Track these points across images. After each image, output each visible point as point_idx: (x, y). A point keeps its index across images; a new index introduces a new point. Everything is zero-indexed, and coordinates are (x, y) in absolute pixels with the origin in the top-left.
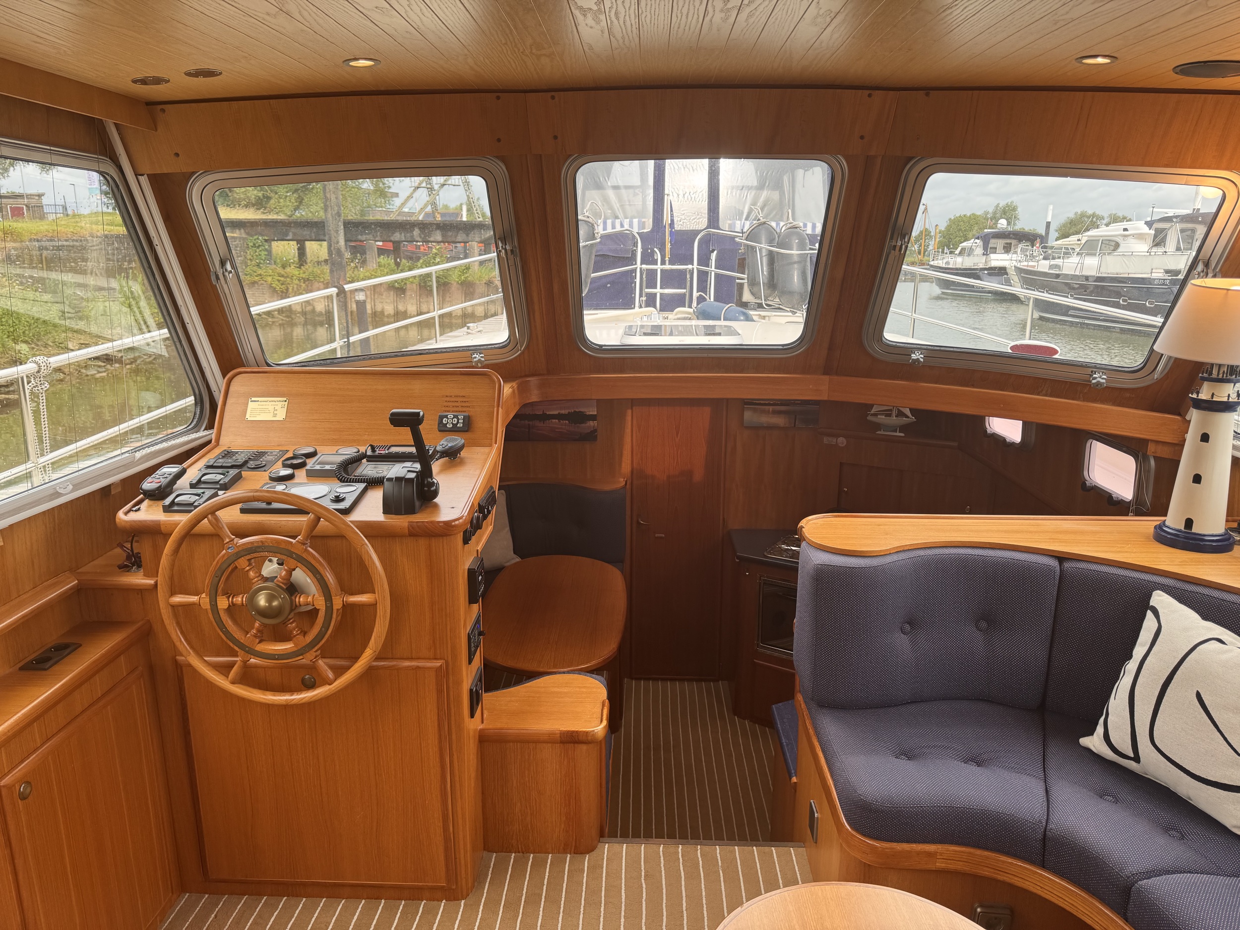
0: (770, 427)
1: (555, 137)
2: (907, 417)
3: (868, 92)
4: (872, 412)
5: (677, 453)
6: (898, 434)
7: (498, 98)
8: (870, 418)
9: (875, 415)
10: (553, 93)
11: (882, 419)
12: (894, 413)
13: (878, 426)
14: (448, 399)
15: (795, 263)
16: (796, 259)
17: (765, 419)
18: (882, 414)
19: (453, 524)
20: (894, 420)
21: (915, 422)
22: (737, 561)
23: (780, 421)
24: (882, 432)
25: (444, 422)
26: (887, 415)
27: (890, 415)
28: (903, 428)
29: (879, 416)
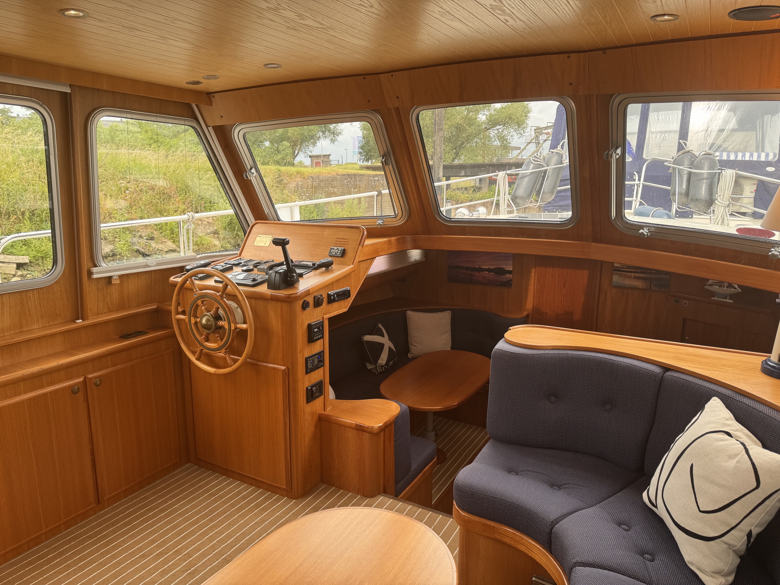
0: (632, 288)
1: (398, 97)
2: (735, 289)
4: (709, 283)
5: (564, 299)
6: (728, 300)
8: (707, 287)
9: (711, 285)
10: (392, 73)
11: (716, 288)
12: (726, 284)
13: (713, 294)
14: (338, 240)
15: (703, 179)
16: (705, 176)
17: (628, 282)
18: (716, 285)
20: (725, 290)
21: (741, 292)
23: (639, 284)
24: (716, 298)
25: (332, 251)
26: (720, 286)
27: (722, 286)
28: (732, 296)
29: (713, 286)
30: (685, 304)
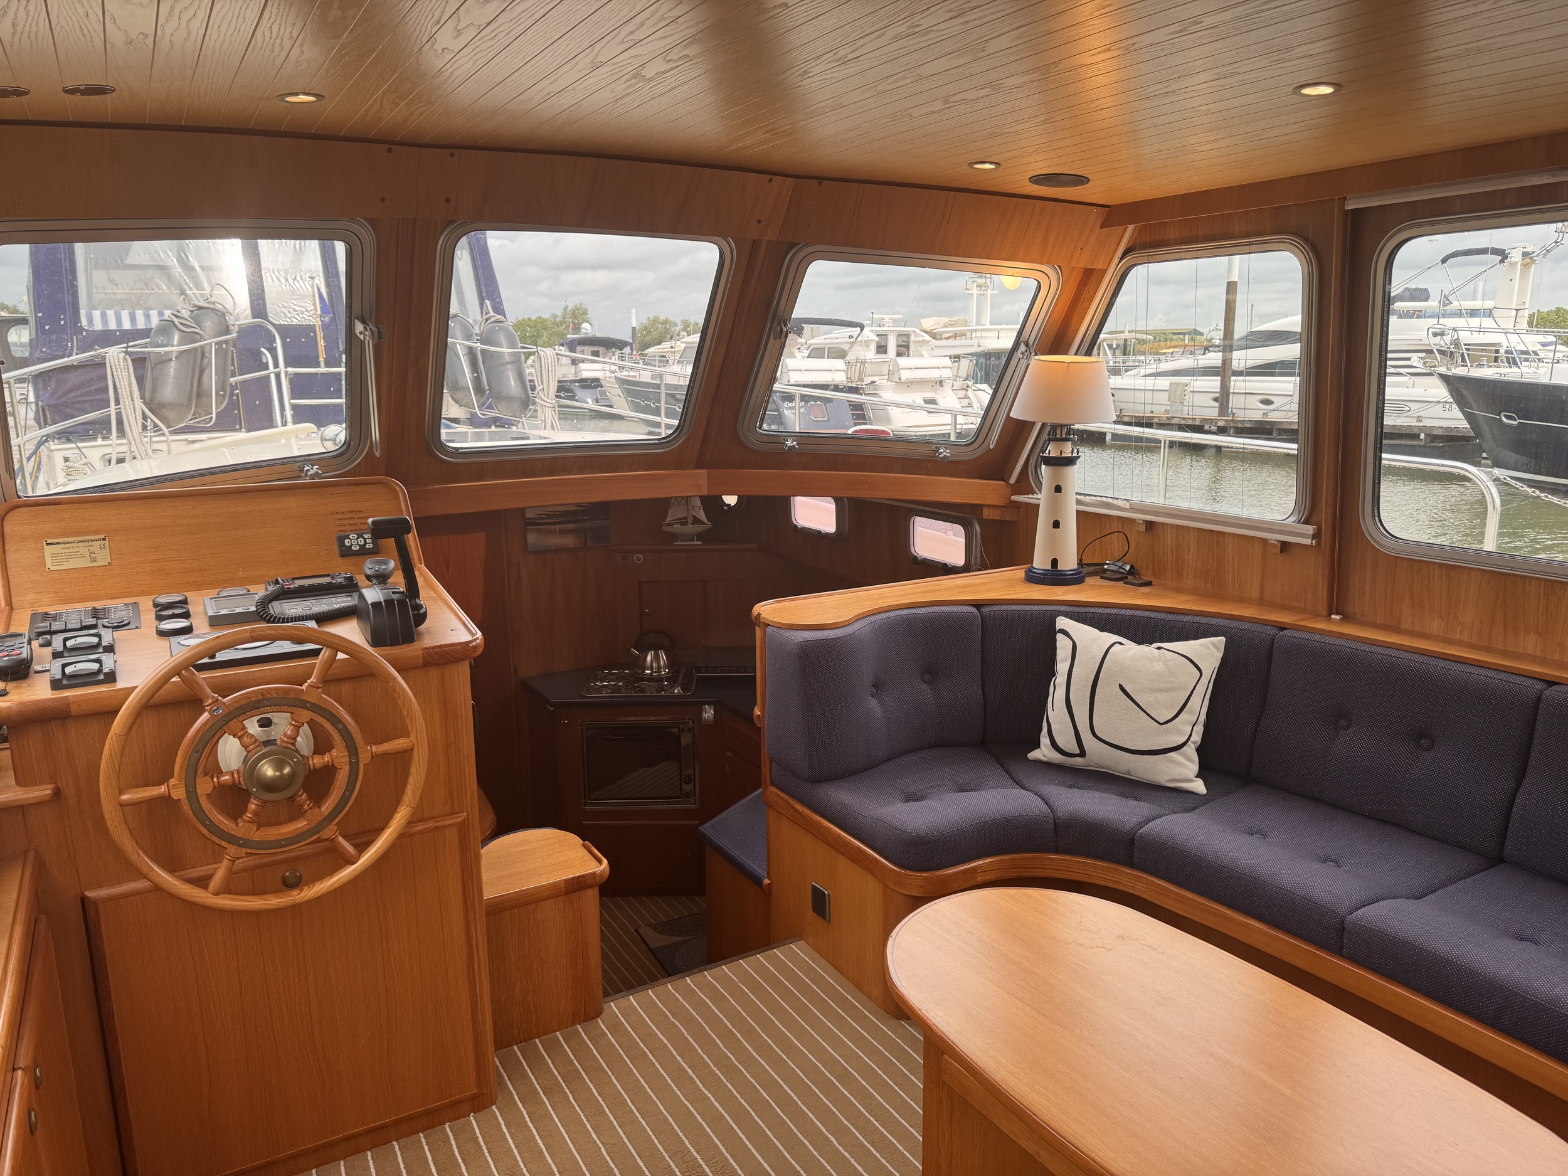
0: (559, 550)
2: (703, 523)
3: (769, 177)
4: (666, 522)
6: (696, 543)
7: (390, 150)
8: (665, 528)
9: (670, 525)
10: (453, 151)
11: (677, 527)
12: (690, 520)
13: (674, 536)
14: (340, 516)
15: (508, 363)
16: (507, 358)
17: (553, 541)
18: (677, 523)
19: (470, 645)
20: (690, 528)
21: (712, 527)
22: (552, 709)
23: (569, 541)
24: (679, 543)
25: (347, 544)
26: (682, 524)
27: (686, 524)
28: (700, 536)
29: (675, 526)
30: (639, 560)
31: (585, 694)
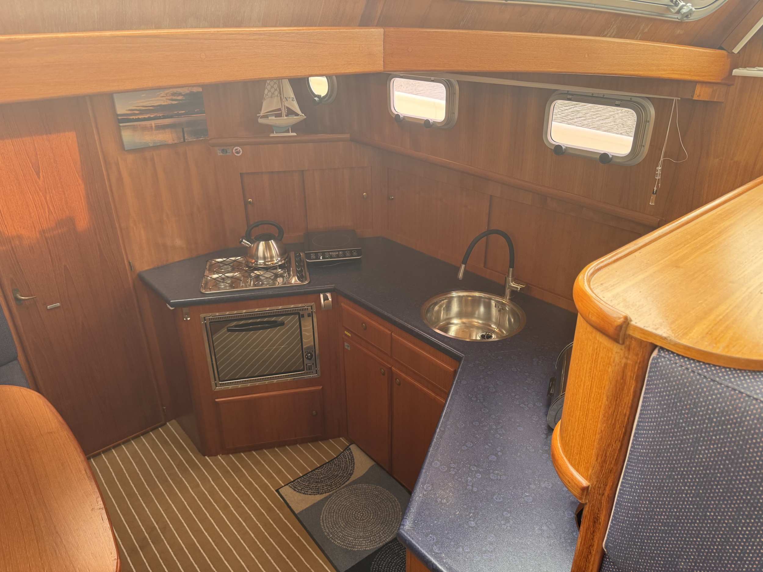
0: (157, 147)
2: (297, 115)
4: (261, 114)
5: (46, 198)
6: (291, 134)
8: (260, 121)
9: (265, 117)
11: (272, 120)
12: (284, 112)
13: (270, 128)
18: (271, 115)
20: (285, 120)
21: (305, 119)
22: (172, 308)
24: (275, 135)
26: (277, 116)
27: (280, 115)
28: (294, 127)
29: (270, 118)
30: (238, 153)
31: (203, 291)
